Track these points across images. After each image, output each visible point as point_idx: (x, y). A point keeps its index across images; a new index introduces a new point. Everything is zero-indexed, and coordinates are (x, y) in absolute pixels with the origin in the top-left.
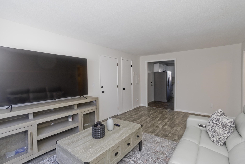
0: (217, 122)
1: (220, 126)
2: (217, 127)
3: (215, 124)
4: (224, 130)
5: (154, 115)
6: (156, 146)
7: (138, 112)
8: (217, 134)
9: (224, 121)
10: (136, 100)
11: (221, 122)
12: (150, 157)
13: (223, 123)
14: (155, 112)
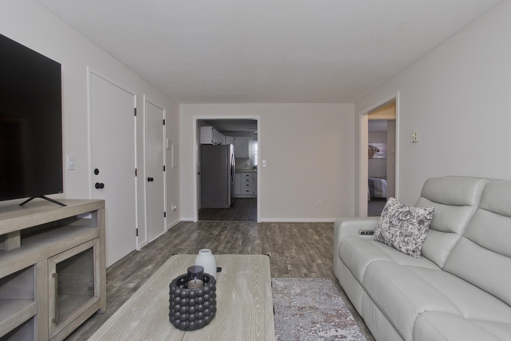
0: (408, 217)
1: (415, 224)
2: (411, 226)
3: (405, 222)
4: (420, 228)
5: (226, 237)
6: (287, 298)
7: (184, 236)
8: (412, 238)
9: (420, 213)
10: (173, 208)
11: (416, 216)
12: (298, 326)
13: (419, 217)
14: (224, 231)
